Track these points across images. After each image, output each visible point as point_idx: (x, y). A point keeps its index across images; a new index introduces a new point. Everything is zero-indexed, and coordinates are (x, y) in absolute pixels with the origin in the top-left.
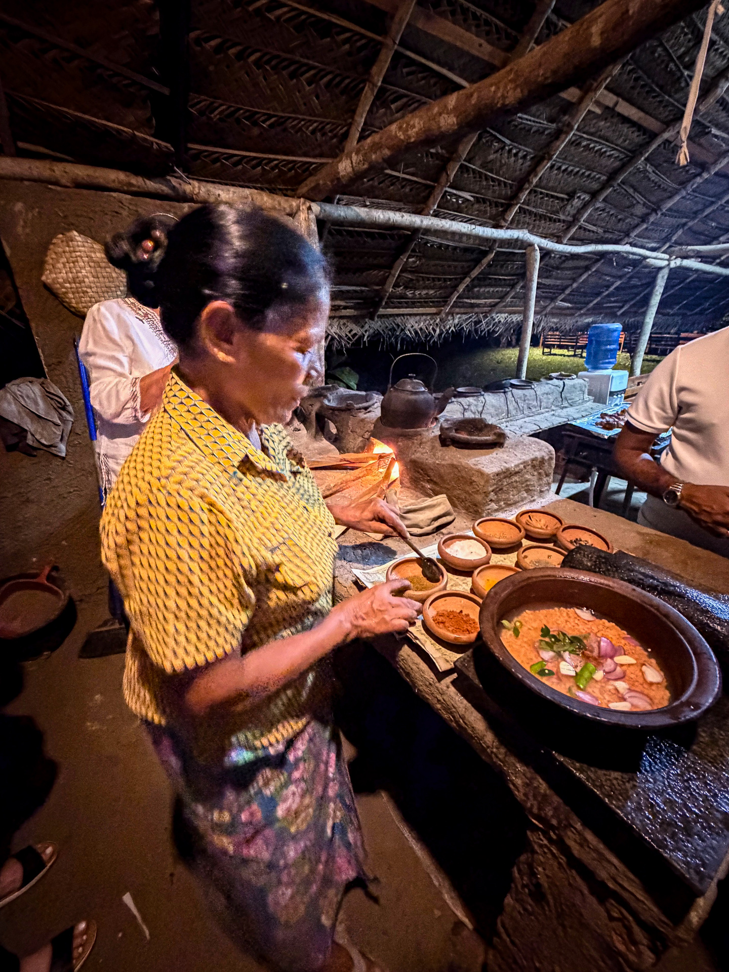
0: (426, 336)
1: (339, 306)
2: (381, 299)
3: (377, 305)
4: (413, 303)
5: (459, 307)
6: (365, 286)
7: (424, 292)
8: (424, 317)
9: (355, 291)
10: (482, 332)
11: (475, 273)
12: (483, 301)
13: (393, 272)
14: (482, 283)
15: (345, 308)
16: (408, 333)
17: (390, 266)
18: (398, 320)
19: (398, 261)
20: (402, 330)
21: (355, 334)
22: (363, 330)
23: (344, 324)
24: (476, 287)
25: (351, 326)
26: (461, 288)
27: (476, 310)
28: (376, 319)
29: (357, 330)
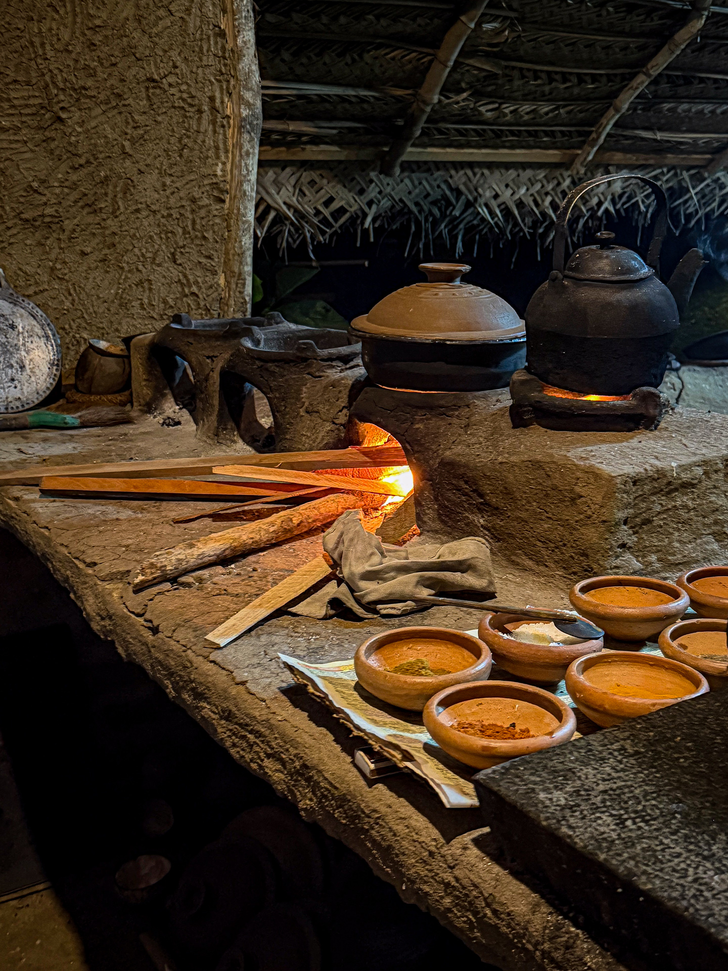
0: (535, 224)
1: (300, 135)
2: (412, 122)
3: (400, 137)
4: (498, 134)
5: (625, 150)
6: (369, 87)
7: (526, 108)
8: (529, 173)
9: (342, 99)
10: (689, 217)
11: (660, 63)
12: (688, 137)
13: (441, 54)
14: (681, 91)
15: (316, 140)
16: (484, 212)
17: (434, 41)
18: (458, 178)
19: (456, 29)
20: (469, 204)
21: (342, 211)
22: (362, 201)
23: (312, 183)
24: (666, 99)
25: (330, 188)
26: (625, 101)
27: (671, 159)
28: (397, 171)
29: (345, 198)
